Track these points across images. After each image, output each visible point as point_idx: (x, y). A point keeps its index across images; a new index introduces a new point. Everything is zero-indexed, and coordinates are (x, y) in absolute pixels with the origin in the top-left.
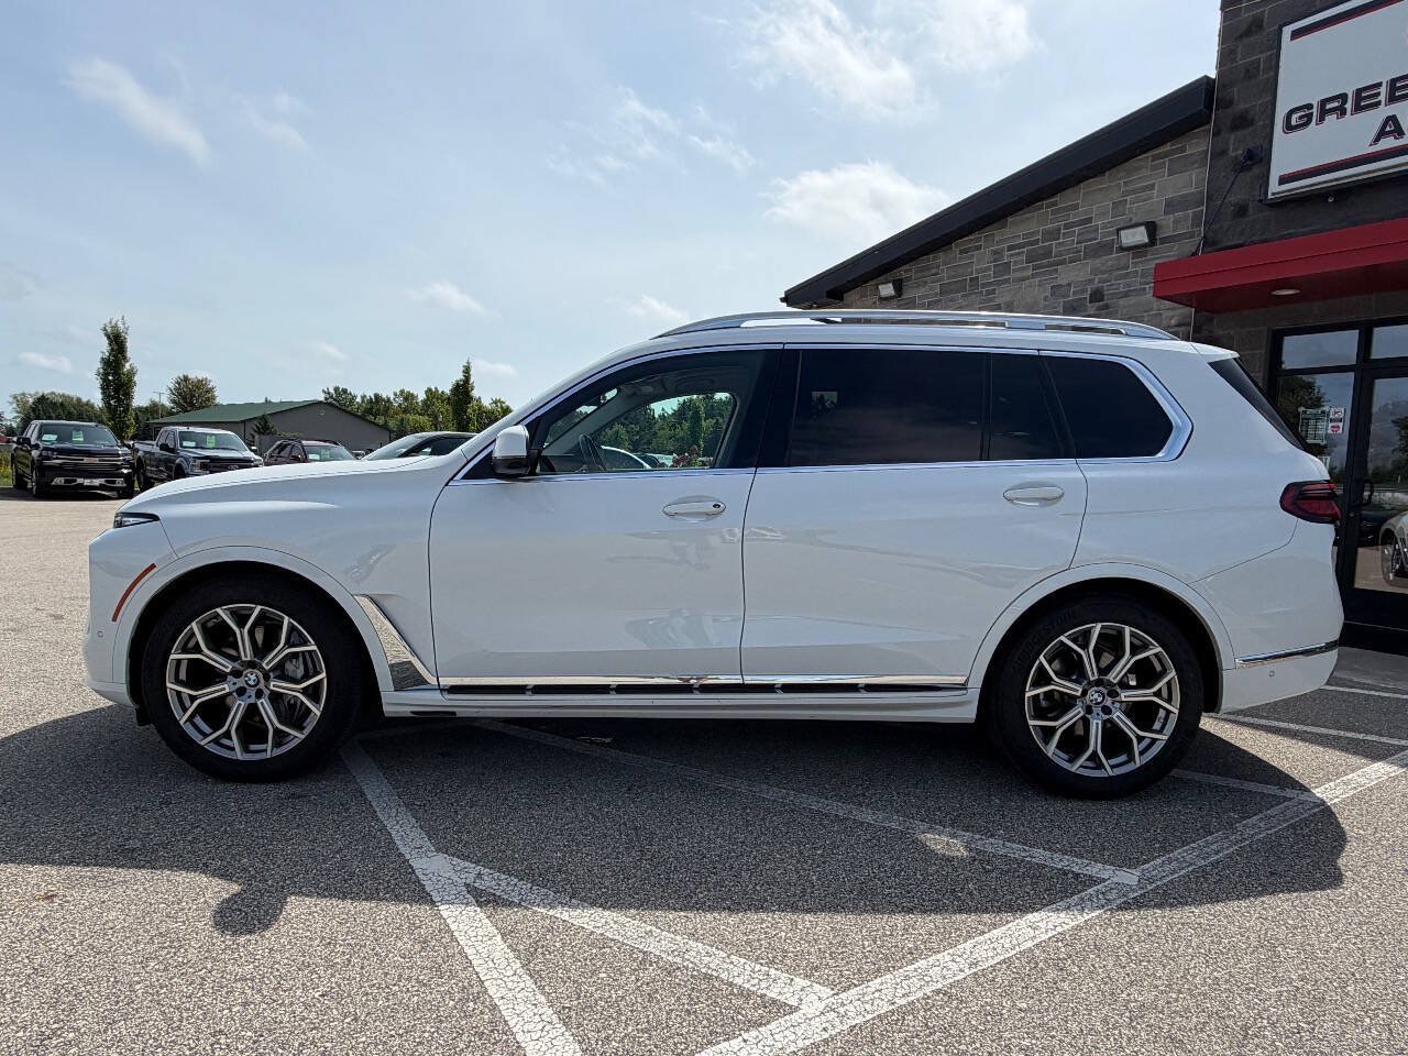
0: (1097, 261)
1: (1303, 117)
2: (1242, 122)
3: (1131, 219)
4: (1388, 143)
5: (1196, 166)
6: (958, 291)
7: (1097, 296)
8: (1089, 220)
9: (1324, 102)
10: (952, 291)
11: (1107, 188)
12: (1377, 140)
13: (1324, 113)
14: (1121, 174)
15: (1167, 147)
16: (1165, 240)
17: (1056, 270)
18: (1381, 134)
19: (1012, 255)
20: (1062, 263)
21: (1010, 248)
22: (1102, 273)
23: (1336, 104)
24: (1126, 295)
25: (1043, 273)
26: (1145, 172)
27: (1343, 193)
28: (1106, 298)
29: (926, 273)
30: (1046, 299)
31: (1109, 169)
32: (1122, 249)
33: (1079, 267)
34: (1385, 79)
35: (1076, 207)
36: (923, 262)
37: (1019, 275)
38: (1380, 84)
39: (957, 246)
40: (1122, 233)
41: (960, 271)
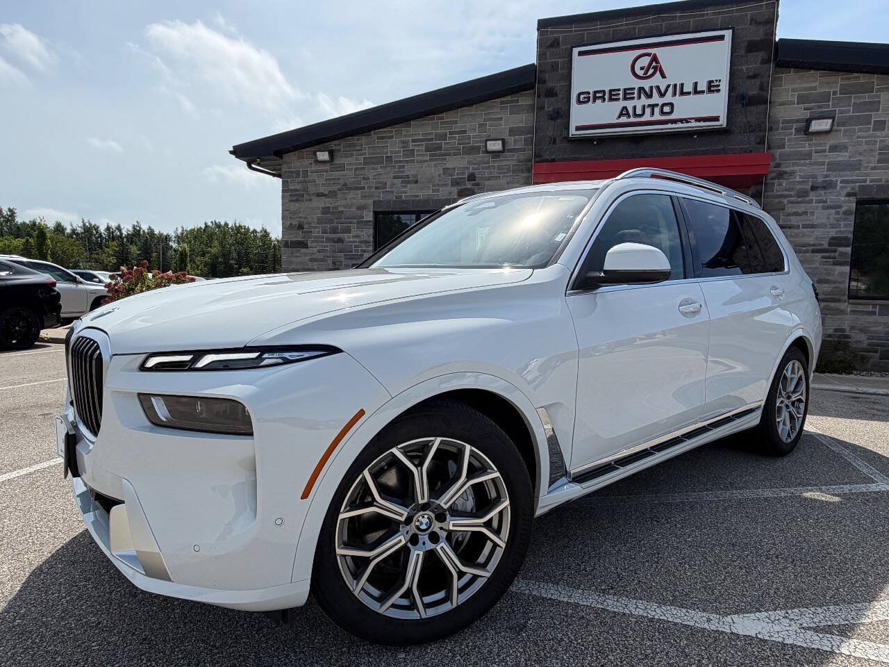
0: (471, 156)
1: (584, 98)
2: (551, 93)
3: (490, 135)
4: (624, 120)
5: (525, 112)
6: (378, 163)
7: (472, 177)
8: (465, 132)
9: (595, 92)
10: (373, 163)
11: (474, 115)
12: (619, 117)
13: (595, 99)
14: (482, 108)
15: (509, 98)
16: (509, 151)
17: (445, 159)
18: (621, 115)
19: (415, 145)
20: (449, 155)
21: (414, 141)
22: (475, 164)
23: (600, 95)
24: (489, 179)
25: (436, 160)
26: (495, 110)
27: (602, 140)
28: (477, 179)
29: (352, 148)
30: (439, 175)
31: (475, 104)
32: (487, 152)
33: (459, 159)
34: (622, 88)
35: (456, 122)
36: (350, 140)
37: (420, 158)
38: (619, 90)
39: (374, 134)
40: (488, 143)
41: (378, 151)
